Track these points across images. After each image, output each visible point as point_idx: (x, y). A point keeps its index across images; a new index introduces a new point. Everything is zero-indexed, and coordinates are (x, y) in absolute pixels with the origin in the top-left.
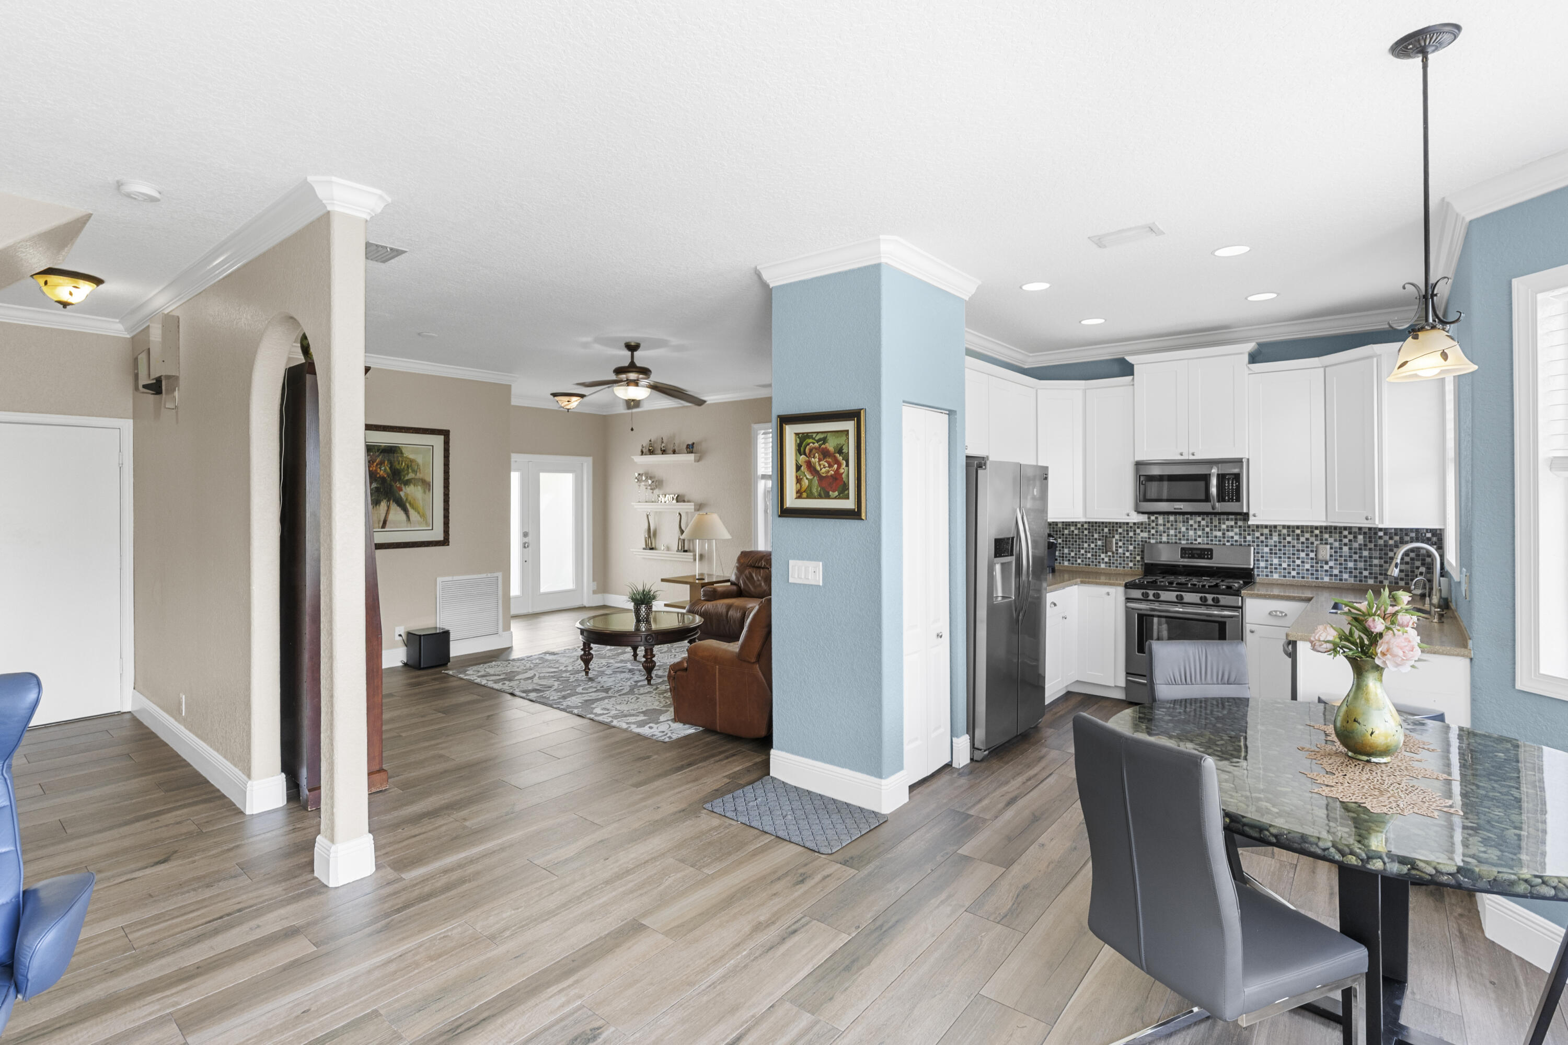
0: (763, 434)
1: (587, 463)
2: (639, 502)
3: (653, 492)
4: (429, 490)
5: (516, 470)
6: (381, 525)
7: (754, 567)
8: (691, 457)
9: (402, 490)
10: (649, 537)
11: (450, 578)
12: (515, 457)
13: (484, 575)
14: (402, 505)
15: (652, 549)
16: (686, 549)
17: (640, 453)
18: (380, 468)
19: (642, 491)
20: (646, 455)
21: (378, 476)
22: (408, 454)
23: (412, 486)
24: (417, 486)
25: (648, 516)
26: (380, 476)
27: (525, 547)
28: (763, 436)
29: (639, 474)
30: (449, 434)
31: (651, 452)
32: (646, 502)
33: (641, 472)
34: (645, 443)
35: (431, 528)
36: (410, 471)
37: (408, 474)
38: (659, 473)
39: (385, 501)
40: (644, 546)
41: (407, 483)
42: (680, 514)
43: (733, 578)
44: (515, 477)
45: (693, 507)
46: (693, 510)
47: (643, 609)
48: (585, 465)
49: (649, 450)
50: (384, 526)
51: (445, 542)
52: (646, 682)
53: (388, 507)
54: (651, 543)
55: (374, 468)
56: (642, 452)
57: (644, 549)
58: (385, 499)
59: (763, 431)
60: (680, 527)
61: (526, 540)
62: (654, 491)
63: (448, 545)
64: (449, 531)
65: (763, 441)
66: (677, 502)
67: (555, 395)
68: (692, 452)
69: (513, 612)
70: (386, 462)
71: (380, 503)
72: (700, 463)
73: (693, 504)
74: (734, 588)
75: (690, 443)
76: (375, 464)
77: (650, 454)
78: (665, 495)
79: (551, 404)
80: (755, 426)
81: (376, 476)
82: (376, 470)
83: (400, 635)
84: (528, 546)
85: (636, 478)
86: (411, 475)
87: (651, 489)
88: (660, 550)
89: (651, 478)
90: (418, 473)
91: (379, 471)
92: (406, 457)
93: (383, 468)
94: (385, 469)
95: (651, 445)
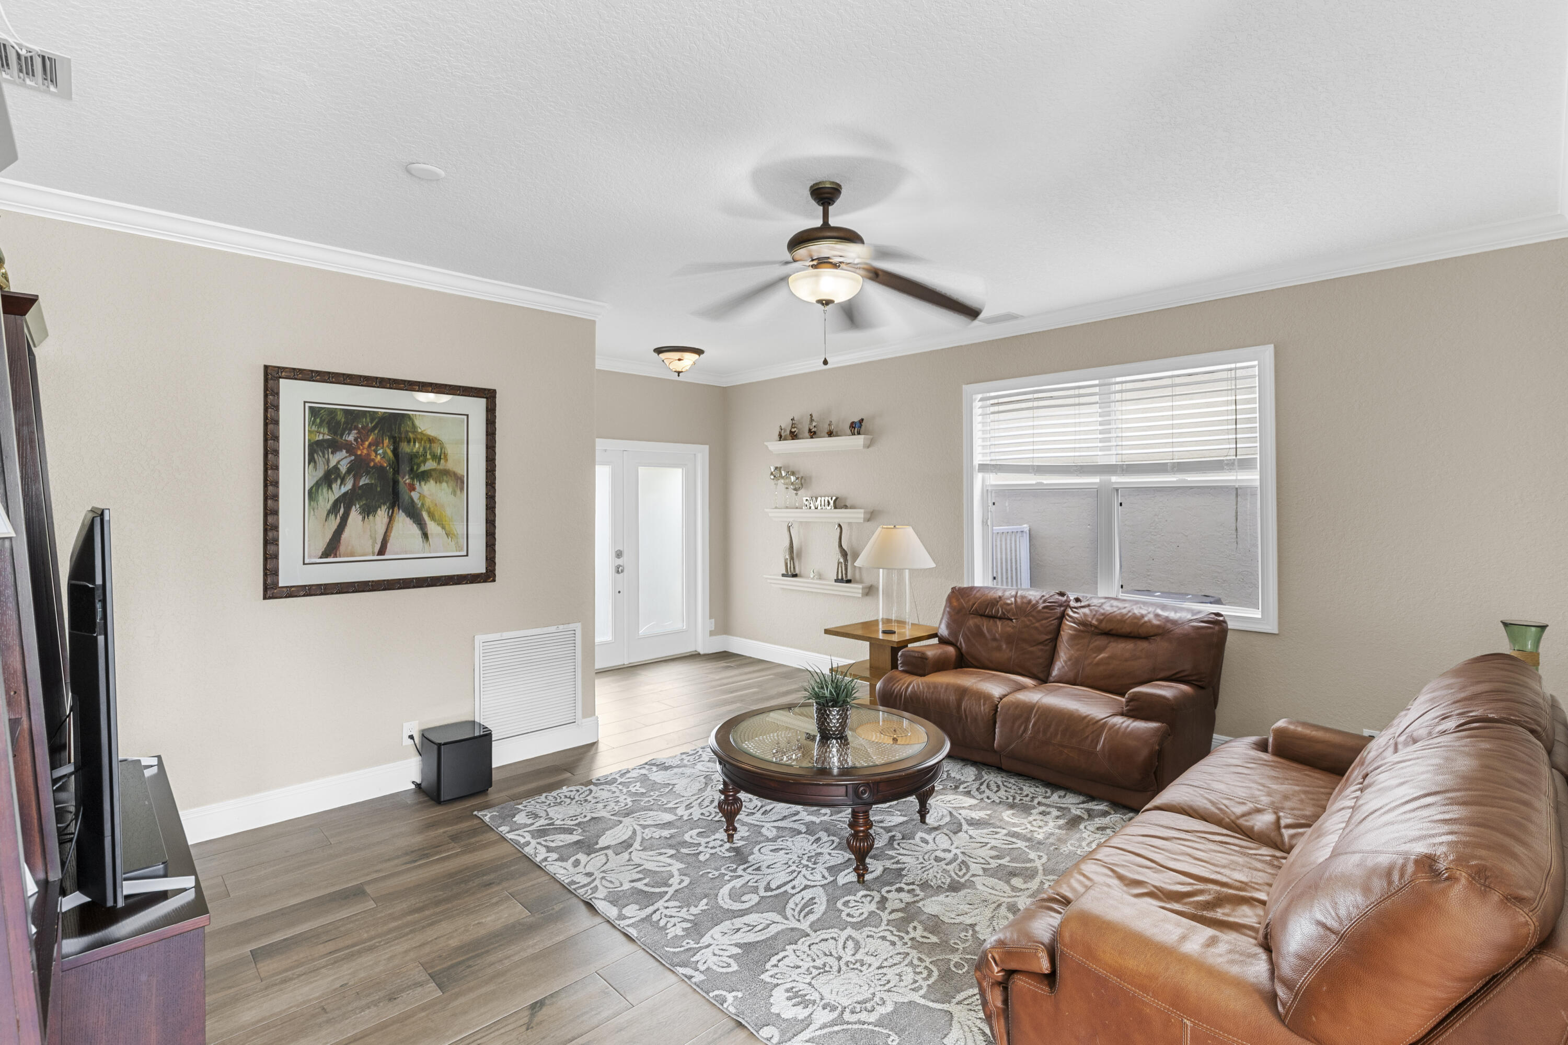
0: (981, 400)
1: (701, 454)
2: (776, 508)
3: (796, 494)
4: (462, 489)
5: (603, 463)
6: (377, 550)
7: (983, 615)
8: (859, 440)
9: (414, 489)
10: (792, 558)
11: (496, 636)
12: (600, 444)
13: (553, 629)
14: (414, 514)
15: (795, 576)
16: (849, 578)
17: (777, 437)
18: (376, 451)
19: (781, 492)
20: (785, 439)
21: (372, 464)
22: (425, 426)
23: (432, 482)
24: (440, 482)
25: (789, 527)
26: (375, 464)
27: (618, 572)
28: (980, 404)
29: (776, 468)
30: (495, 397)
31: (794, 436)
32: (787, 508)
33: (779, 466)
34: (786, 423)
35: (465, 553)
36: (429, 456)
37: (424, 462)
38: (804, 467)
39: (384, 508)
40: (784, 572)
41: (424, 476)
42: (840, 526)
43: (944, 631)
44: (603, 476)
45: (862, 516)
46: (862, 521)
47: (834, 715)
48: (699, 456)
49: (791, 432)
50: (382, 552)
51: (489, 576)
52: (853, 877)
53: (391, 518)
54: (794, 568)
55: (365, 451)
56: (780, 436)
57: (783, 575)
58: (384, 504)
59: (980, 396)
60: (840, 546)
61: (619, 562)
62: (799, 493)
63: (494, 581)
64: (494, 557)
65: (980, 411)
66: (835, 507)
67: (659, 351)
68: (859, 433)
69: (601, 663)
70: (386, 441)
71: (375, 511)
72: (871, 449)
73: (862, 511)
74: (951, 650)
75: (856, 420)
76: (367, 443)
77: (793, 439)
78: (816, 499)
79: (654, 367)
80: (966, 388)
81: (368, 464)
82: (368, 455)
83: (411, 737)
84: (622, 571)
85: (772, 474)
86: (430, 465)
87: (795, 489)
88: (808, 577)
89: (793, 473)
90: (442, 461)
91: (373, 457)
92: (421, 433)
93: (380, 452)
94: (385, 453)
95: (793, 425)
